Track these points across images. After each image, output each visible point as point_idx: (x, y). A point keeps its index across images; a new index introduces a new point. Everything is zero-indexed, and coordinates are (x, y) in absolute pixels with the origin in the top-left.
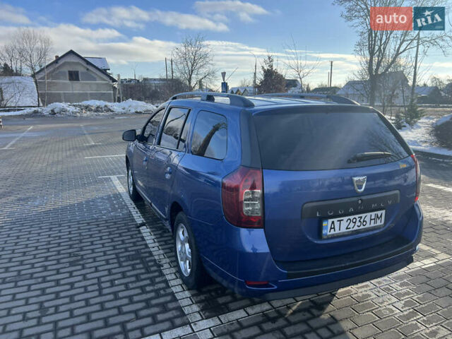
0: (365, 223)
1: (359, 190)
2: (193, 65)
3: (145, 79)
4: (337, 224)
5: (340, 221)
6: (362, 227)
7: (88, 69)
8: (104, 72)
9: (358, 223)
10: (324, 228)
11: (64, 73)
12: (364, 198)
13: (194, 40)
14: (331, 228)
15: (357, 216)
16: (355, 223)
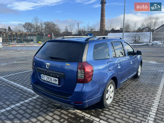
0: (51, 80)
5: (45, 76)
10: (41, 76)
15: (49, 77)
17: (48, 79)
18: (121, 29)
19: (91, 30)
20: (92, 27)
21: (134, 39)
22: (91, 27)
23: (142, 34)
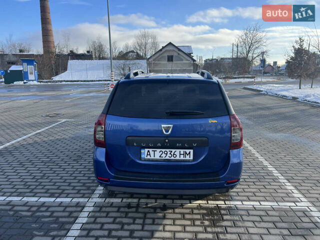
0: (175, 156)
1: (167, 133)
2: (250, 47)
3: (222, 59)
4: (152, 153)
5: (154, 151)
6: (172, 158)
7: (179, 54)
8: (189, 55)
9: (169, 155)
10: (142, 154)
11: (165, 56)
12: (169, 139)
13: (252, 28)
14: (147, 155)
15: (168, 150)
16: (167, 154)
17: (164, 155)
18: (88, 52)
19: (21, 51)
20: (22, 46)
21: (122, 72)
22: (20, 45)
23: (133, 64)
